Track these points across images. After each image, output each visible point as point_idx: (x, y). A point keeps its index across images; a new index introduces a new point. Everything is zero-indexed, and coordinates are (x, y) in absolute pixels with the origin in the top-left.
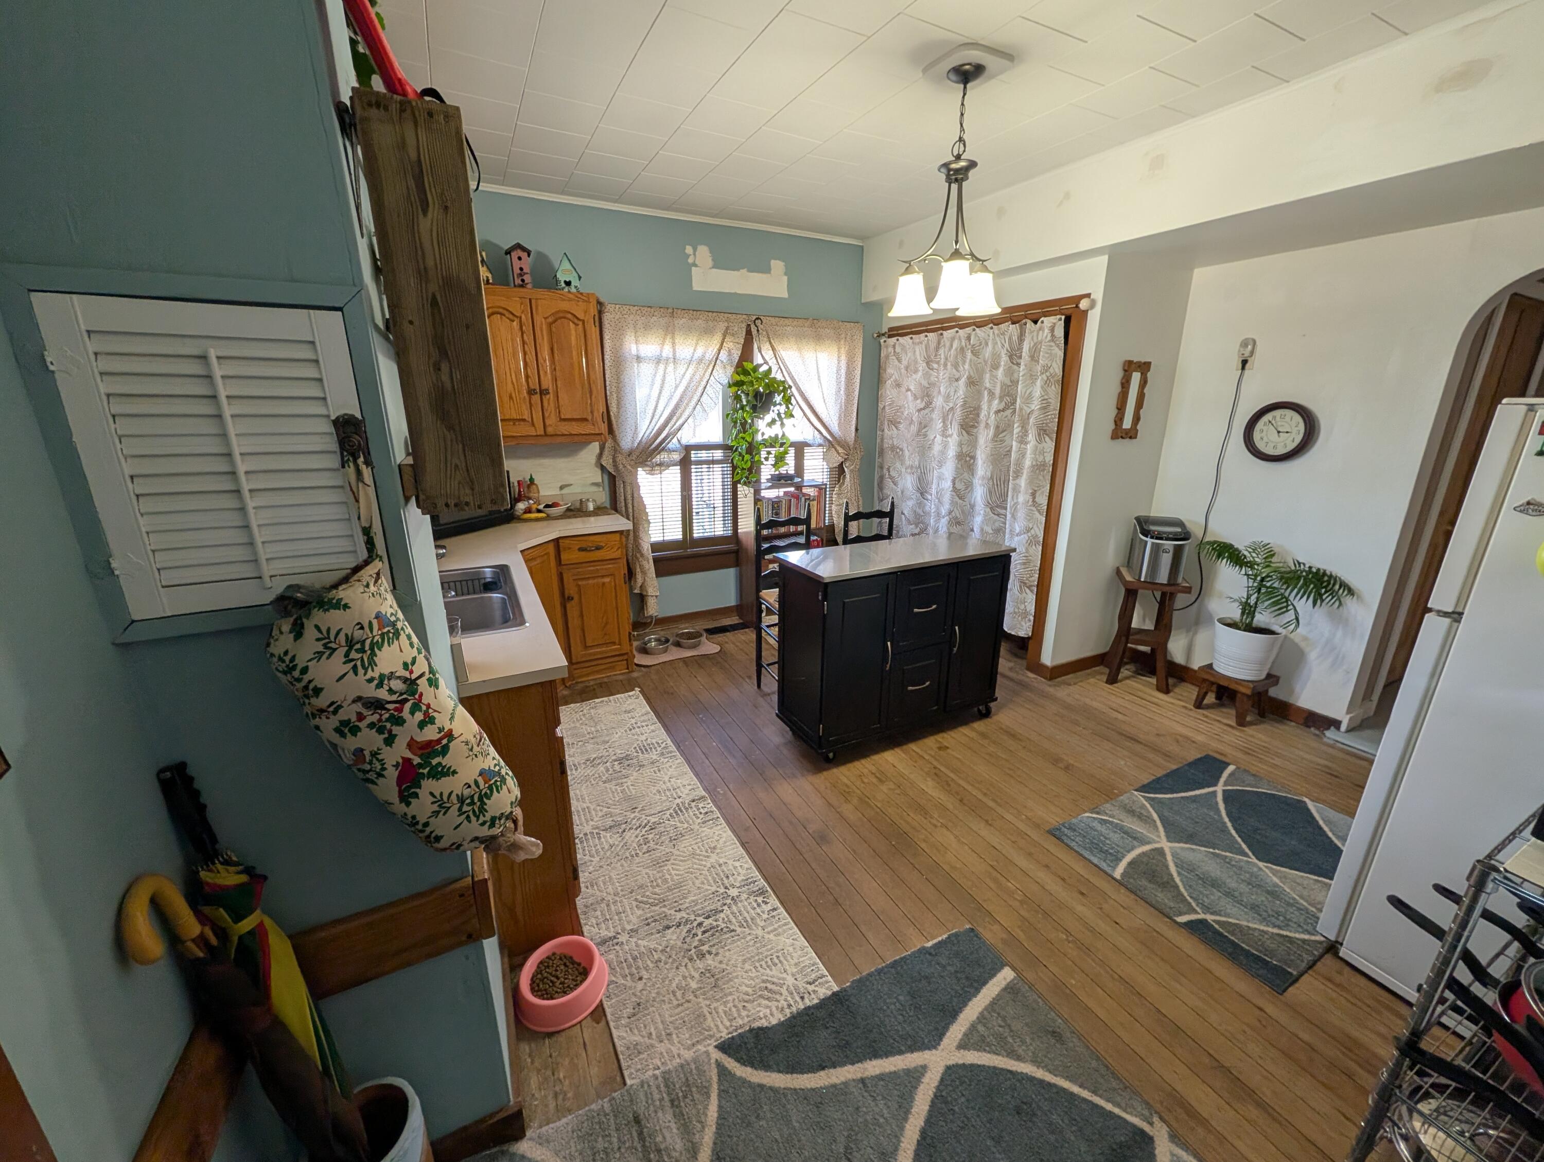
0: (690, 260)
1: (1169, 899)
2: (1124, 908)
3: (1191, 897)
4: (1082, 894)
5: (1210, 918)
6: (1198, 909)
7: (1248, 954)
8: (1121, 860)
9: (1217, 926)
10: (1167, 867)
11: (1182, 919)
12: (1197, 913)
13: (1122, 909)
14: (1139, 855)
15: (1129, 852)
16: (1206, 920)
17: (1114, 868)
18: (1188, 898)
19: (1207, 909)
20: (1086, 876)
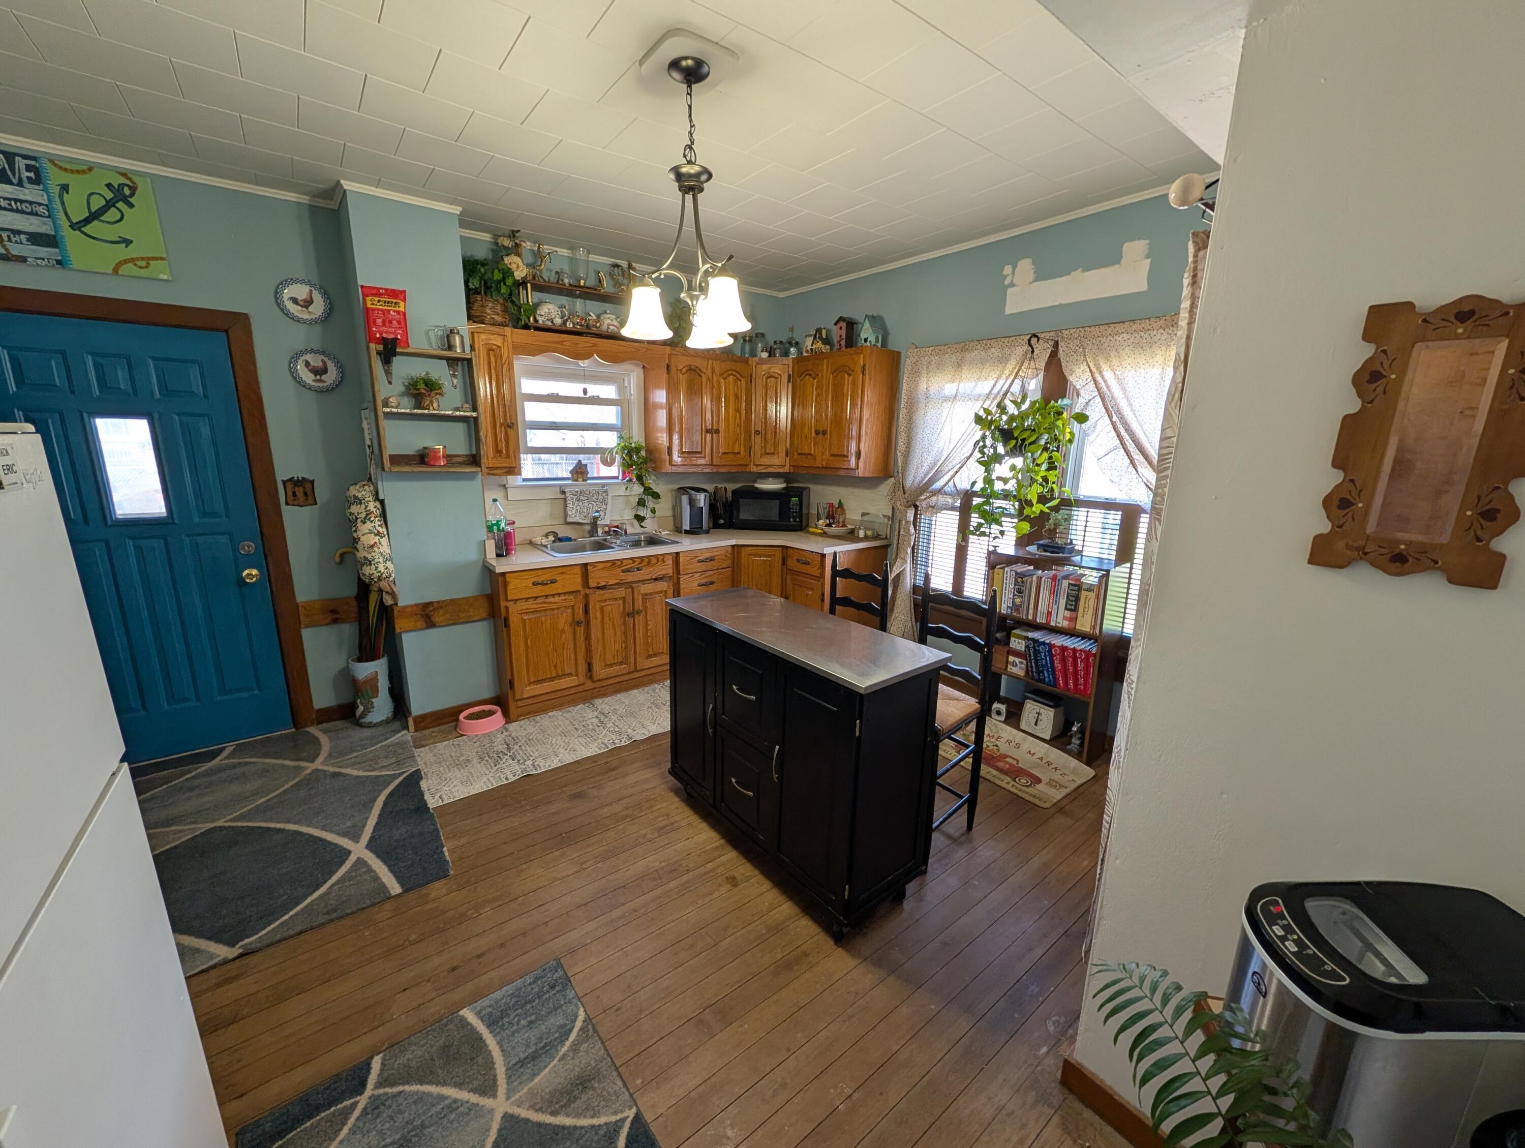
0: (1007, 282)
1: (409, 1059)
2: (420, 1005)
3: (401, 1092)
4: (454, 969)
5: (363, 1101)
6: (381, 1091)
7: (297, 1121)
8: (488, 1027)
9: (347, 1103)
10: (459, 1085)
11: (376, 1063)
12: (379, 1085)
13: (421, 1001)
14: (489, 1054)
15: (499, 1043)
16: (361, 1093)
17: (478, 1014)
18: (401, 1088)
19: (376, 1105)
20: (476, 980)
